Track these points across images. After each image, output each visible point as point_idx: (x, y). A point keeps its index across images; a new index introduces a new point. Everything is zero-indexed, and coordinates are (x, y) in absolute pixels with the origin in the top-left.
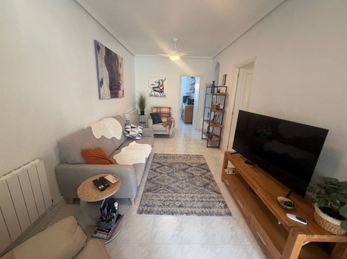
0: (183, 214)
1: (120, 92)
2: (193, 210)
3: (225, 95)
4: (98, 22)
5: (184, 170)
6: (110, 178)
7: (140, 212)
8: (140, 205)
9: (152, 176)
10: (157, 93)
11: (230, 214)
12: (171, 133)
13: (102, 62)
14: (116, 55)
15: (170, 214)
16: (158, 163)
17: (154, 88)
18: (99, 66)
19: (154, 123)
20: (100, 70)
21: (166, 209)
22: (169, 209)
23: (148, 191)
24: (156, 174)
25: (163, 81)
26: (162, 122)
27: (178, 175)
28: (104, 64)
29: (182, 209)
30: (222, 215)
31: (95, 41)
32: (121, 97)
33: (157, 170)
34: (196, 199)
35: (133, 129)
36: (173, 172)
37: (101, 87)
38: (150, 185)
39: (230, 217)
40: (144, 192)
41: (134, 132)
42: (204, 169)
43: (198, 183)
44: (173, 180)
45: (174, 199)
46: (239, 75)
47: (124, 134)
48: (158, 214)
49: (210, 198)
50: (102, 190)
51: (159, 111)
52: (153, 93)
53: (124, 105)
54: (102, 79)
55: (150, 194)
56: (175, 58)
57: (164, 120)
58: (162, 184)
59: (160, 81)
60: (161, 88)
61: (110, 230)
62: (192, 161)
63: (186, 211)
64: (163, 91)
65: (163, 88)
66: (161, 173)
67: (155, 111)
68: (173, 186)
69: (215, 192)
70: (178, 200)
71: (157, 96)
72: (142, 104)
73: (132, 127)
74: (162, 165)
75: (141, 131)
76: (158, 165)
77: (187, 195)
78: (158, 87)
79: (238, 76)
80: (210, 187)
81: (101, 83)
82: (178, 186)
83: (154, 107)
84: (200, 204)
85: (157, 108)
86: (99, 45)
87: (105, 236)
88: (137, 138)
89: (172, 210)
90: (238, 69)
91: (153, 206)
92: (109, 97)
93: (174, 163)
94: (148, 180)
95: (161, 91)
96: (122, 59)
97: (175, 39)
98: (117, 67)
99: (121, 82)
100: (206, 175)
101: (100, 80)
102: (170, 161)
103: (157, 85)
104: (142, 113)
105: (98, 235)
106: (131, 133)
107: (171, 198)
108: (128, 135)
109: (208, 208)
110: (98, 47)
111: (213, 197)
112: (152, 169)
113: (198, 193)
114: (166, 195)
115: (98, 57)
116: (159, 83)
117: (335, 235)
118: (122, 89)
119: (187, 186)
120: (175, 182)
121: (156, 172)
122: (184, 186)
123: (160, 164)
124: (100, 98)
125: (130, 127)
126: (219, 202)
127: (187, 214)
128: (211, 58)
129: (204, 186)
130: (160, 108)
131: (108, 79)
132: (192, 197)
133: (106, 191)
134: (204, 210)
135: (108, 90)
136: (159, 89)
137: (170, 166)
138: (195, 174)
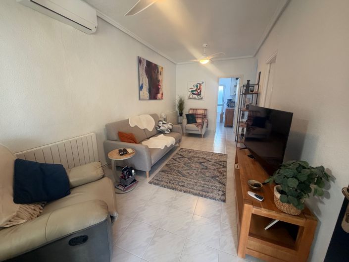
0: (181, 191)
1: (159, 96)
2: (191, 190)
3: (257, 94)
4: (141, 43)
5: (201, 163)
6: (130, 151)
7: (150, 183)
8: (153, 179)
9: (171, 163)
10: (195, 96)
11: (224, 201)
12: (203, 133)
13: (143, 72)
14: (156, 65)
15: (171, 189)
16: (180, 155)
17: (192, 91)
18: (140, 75)
19: (188, 123)
20: (141, 78)
21: (170, 185)
22: (173, 185)
23: (163, 171)
24: (175, 162)
25: (200, 84)
26: (196, 123)
27: (194, 165)
28: (144, 73)
29: (182, 188)
30: (216, 200)
31: (138, 57)
32: (159, 99)
33: (178, 160)
34: (198, 184)
35: (164, 125)
36: (189, 163)
37: (141, 90)
38: (166, 168)
39: (223, 203)
40: (159, 172)
41: (164, 127)
42: (221, 165)
43: (207, 174)
44: (186, 168)
45: (180, 180)
46: (270, 70)
47: (156, 128)
48: (163, 187)
49: (212, 186)
50: (121, 155)
51: (195, 112)
52: (191, 96)
53: (163, 107)
54: (142, 84)
55: (163, 173)
56: (205, 62)
57: (199, 121)
58: (176, 169)
59: (199, 85)
60: (199, 91)
61: (126, 186)
62: (213, 157)
63: (185, 190)
64: (200, 94)
65: (201, 91)
66: (179, 162)
67: (191, 112)
68: (184, 172)
69: (221, 183)
70: (183, 182)
71: (195, 99)
72: (181, 106)
73: (163, 123)
74: (183, 157)
75: (171, 127)
76: (180, 156)
77: (192, 180)
78: (196, 90)
79: (269, 72)
80: (217, 179)
81: (141, 88)
82: (188, 173)
83: (191, 109)
84: (200, 188)
85: (193, 109)
86: (141, 59)
87: (122, 189)
88: (166, 132)
89: (174, 186)
90: (269, 65)
91: (162, 181)
92: (148, 98)
93: (195, 157)
94: (166, 165)
95: (199, 94)
96: (162, 68)
97: (205, 45)
98: (157, 75)
99: (160, 87)
100: (219, 170)
101: (140, 85)
102: (191, 155)
103: (195, 89)
104: (181, 114)
105: (119, 187)
106: (162, 128)
107: (178, 179)
108: (159, 130)
109: (205, 192)
110: (140, 61)
111: (215, 186)
112: (173, 159)
113: (203, 181)
114: (175, 177)
115: (140, 68)
116: (197, 86)
117: (285, 213)
118: (161, 93)
119: (196, 174)
120: (187, 170)
121: (176, 161)
122: (194, 174)
123: (182, 156)
124: (140, 99)
125: (162, 123)
126: (219, 190)
127: (185, 192)
128: (252, 56)
129: (212, 177)
130: (196, 109)
131: (148, 85)
132: (196, 183)
133: (124, 156)
134: (201, 193)
135: (148, 93)
136: (197, 92)
137: (190, 158)
138: (208, 167)
